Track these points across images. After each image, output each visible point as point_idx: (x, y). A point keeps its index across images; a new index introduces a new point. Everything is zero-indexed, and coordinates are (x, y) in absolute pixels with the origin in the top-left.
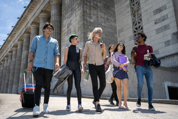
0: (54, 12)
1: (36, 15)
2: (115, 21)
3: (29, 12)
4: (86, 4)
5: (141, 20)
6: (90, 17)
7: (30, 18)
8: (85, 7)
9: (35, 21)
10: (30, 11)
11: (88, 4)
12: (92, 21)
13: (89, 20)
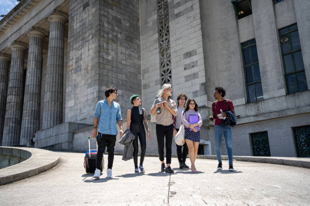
0: (54, 34)
4: (104, 37)
7: (11, 34)
9: (19, 40)
11: (106, 36)
12: (110, 58)
13: (105, 56)
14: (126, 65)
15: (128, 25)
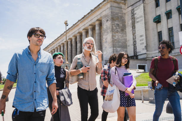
2: (126, 36)
4: (113, 32)
5: (136, 38)
6: (115, 37)
8: (113, 33)
11: (114, 31)
12: (116, 38)
13: (114, 38)
14: (121, 40)
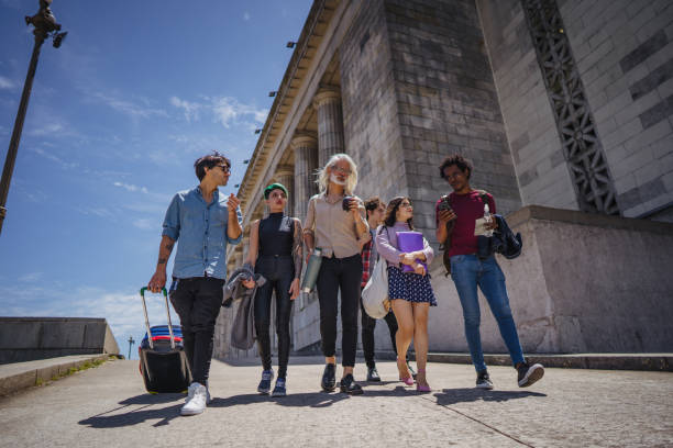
0: (324, 126)
1: (285, 145)
3: (268, 142)
4: (406, 83)
6: (422, 117)
7: (273, 156)
8: (402, 89)
9: (283, 163)
10: (271, 138)
11: (411, 81)
12: (427, 125)
13: (416, 122)
15: (459, 55)
